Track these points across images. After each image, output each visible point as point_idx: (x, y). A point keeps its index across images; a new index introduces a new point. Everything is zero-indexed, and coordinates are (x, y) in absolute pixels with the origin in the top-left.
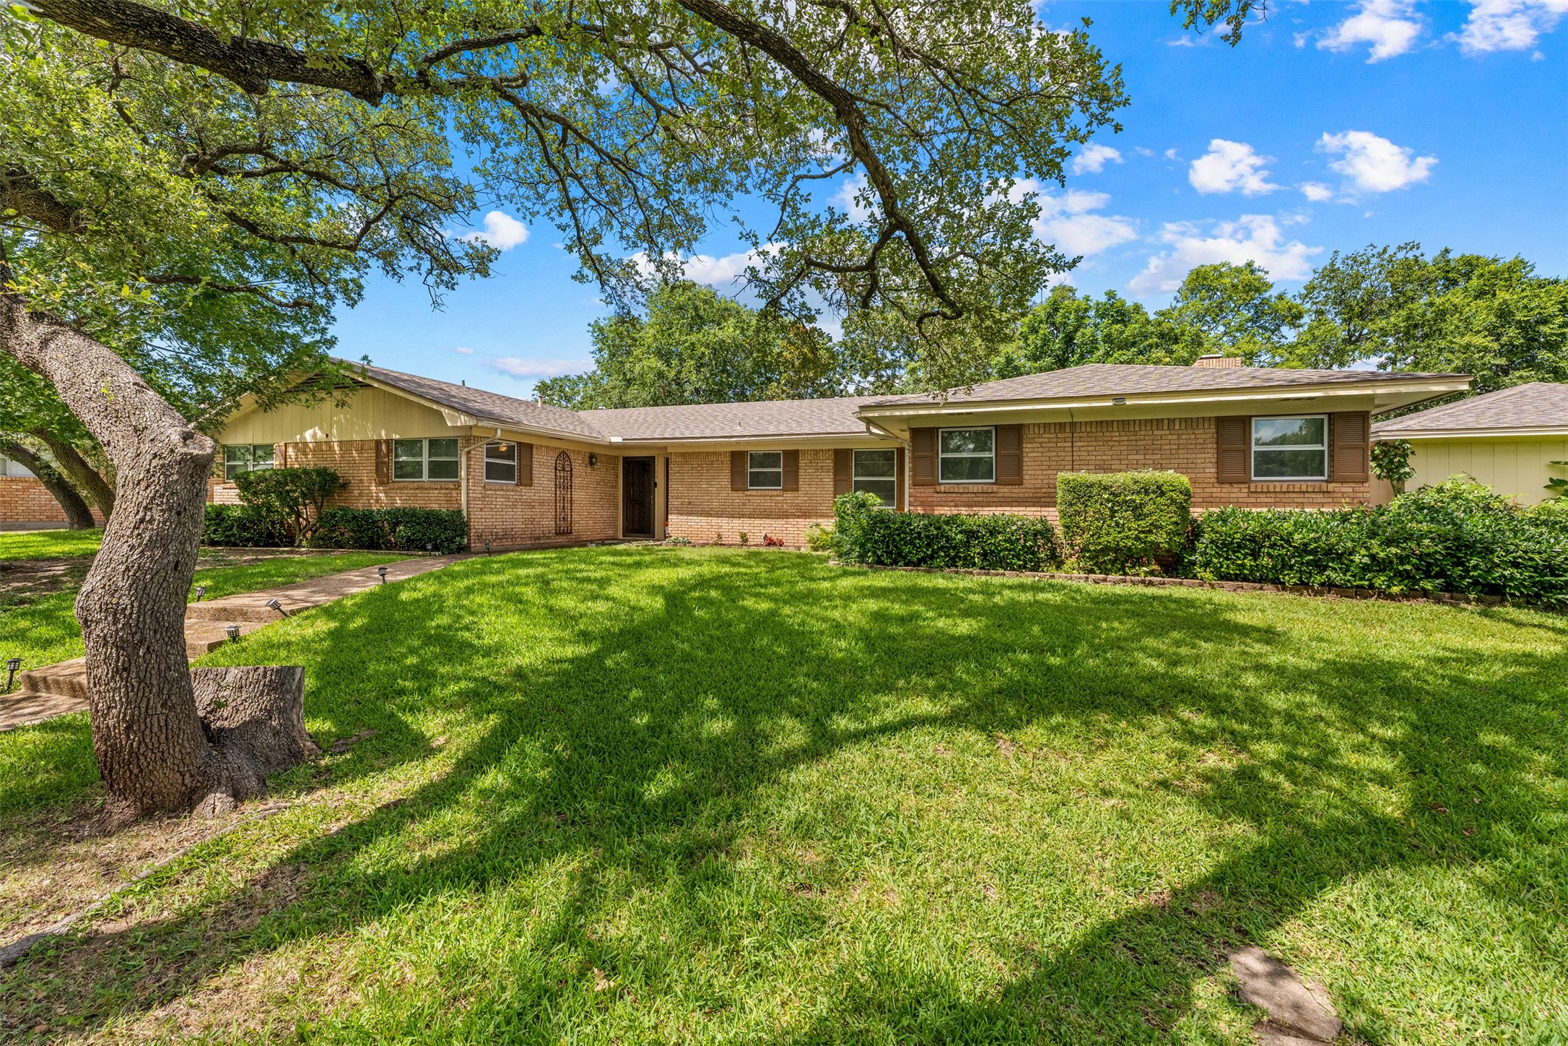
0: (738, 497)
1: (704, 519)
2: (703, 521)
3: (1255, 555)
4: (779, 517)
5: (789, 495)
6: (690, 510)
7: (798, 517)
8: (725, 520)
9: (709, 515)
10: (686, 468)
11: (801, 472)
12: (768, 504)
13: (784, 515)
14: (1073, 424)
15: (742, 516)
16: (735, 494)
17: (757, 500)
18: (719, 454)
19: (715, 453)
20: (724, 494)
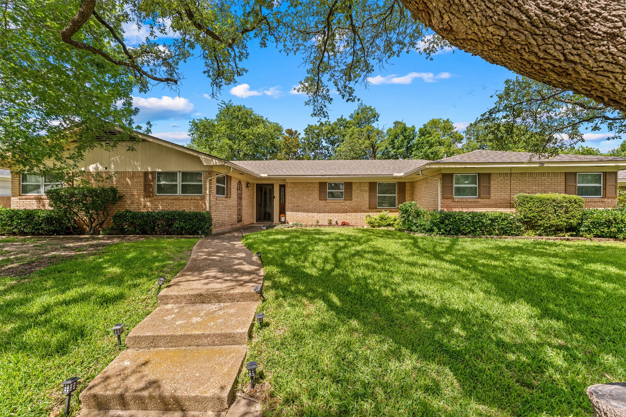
0: (322, 203)
1: (305, 214)
2: (304, 214)
3: (609, 227)
4: (343, 212)
5: (348, 202)
6: (297, 209)
7: (352, 212)
8: (316, 214)
9: (307, 211)
10: (296, 189)
11: (354, 192)
12: (338, 206)
13: (345, 211)
14: (511, 174)
15: (324, 212)
16: (321, 202)
17: (332, 204)
18: (313, 183)
19: (311, 183)
20: (315, 202)
